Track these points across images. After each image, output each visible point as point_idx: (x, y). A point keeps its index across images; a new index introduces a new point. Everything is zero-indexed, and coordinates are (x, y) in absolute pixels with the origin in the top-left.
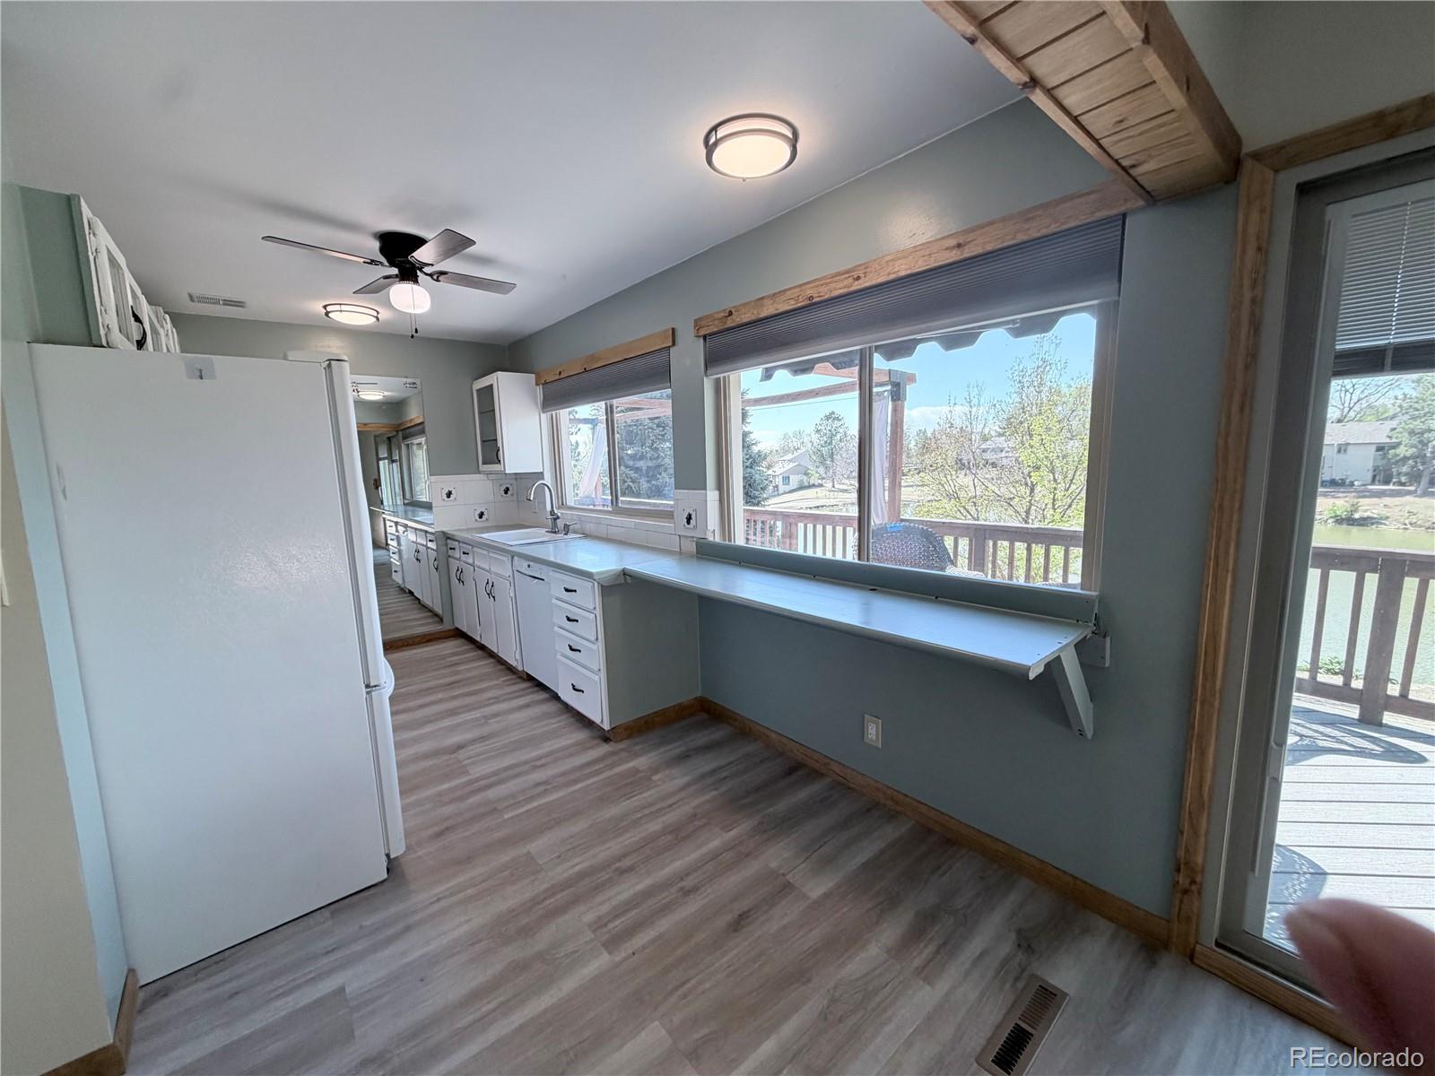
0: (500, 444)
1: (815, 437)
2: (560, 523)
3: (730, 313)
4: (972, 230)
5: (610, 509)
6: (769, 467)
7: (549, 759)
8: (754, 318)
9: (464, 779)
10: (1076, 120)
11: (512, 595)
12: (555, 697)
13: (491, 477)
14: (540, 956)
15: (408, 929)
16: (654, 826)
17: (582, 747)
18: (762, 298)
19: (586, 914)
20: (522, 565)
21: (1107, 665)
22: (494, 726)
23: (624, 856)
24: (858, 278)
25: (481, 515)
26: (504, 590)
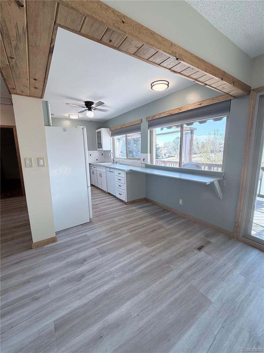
0: (102, 144)
1: (173, 143)
2: (115, 161)
3: (154, 116)
4: (203, 101)
5: (126, 158)
6: (161, 151)
7: (115, 207)
8: (159, 117)
9: (99, 209)
10: (215, 88)
11: (106, 176)
12: (115, 197)
13: (99, 151)
14: (119, 233)
15: (95, 228)
16: (137, 217)
17: (121, 205)
18: (161, 113)
19: (126, 228)
20: (108, 169)
21: (225, 185)
22: (103, 201)
23: (132, 221)
24: (181, 110)
25: (97, 160)
26: (104, 175)
